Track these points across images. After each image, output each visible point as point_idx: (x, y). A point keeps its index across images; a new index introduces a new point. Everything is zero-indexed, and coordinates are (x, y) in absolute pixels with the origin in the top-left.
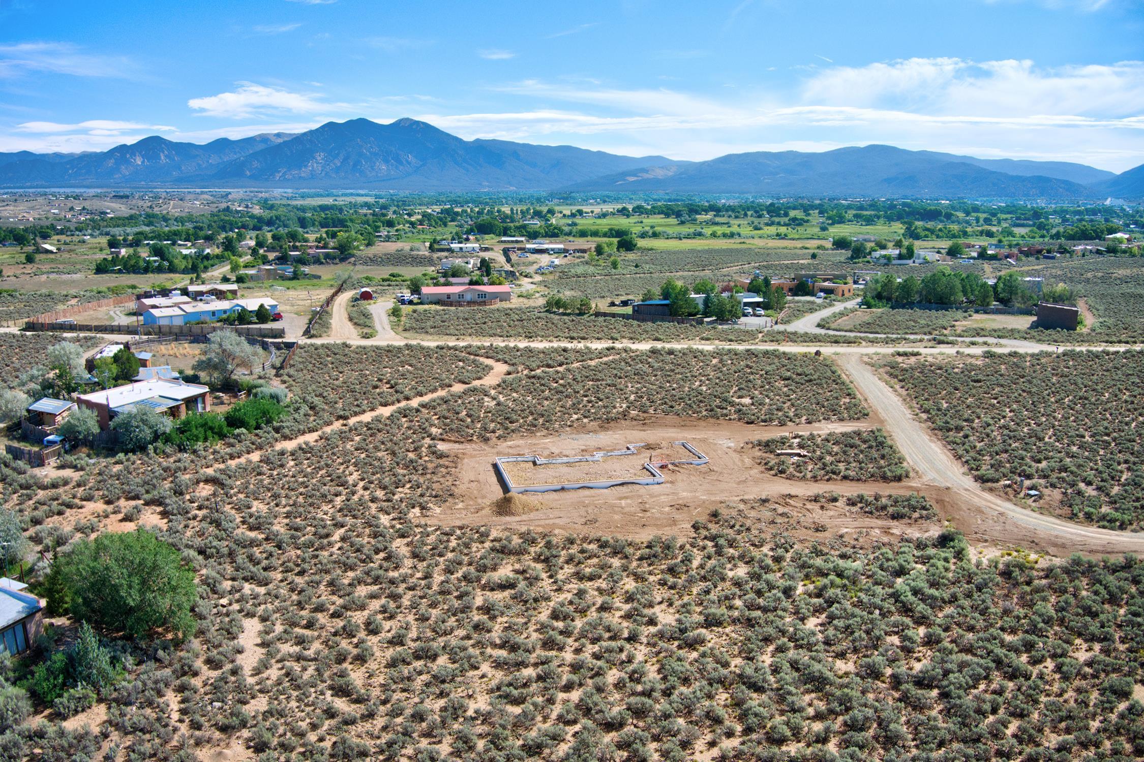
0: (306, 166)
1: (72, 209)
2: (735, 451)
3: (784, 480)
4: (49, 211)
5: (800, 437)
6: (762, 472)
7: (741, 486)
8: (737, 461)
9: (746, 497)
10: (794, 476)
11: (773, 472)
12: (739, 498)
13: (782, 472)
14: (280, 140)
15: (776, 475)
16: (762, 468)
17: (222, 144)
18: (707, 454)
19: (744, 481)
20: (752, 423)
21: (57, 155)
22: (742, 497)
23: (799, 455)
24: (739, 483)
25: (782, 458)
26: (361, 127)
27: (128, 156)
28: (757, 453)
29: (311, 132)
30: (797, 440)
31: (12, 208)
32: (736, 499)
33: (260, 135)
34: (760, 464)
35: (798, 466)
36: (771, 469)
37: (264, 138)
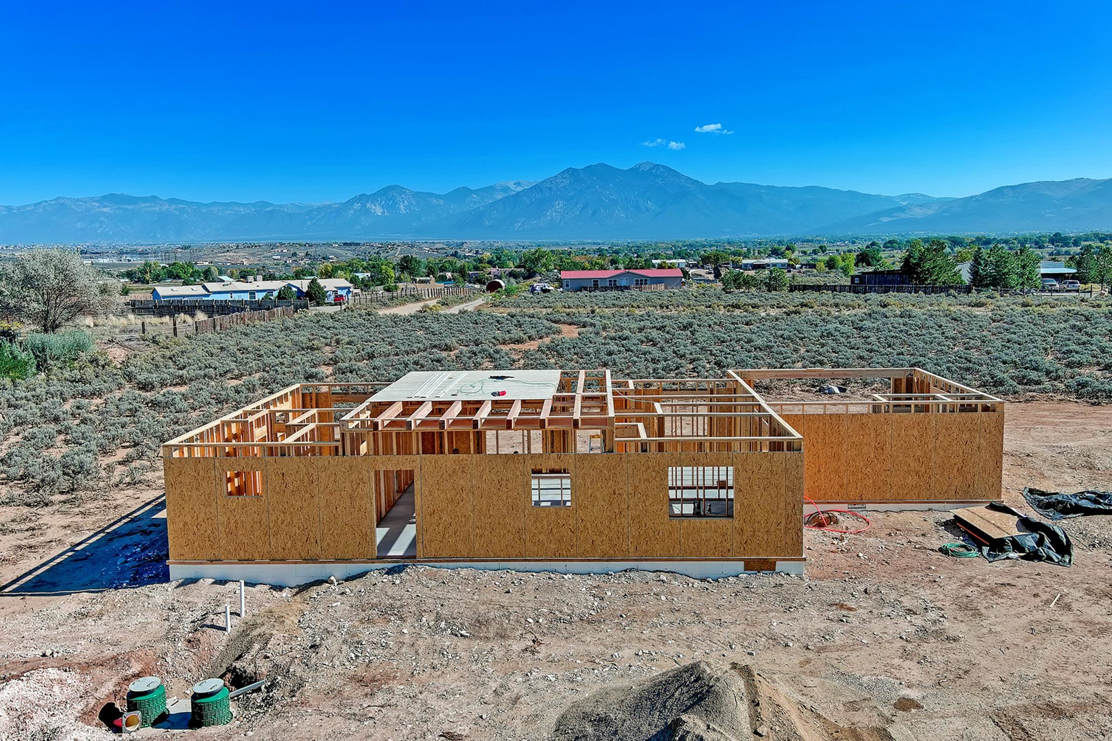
0: (545, 215)
14: (520, 189)
26: (601, 170)
27: (368, 206)
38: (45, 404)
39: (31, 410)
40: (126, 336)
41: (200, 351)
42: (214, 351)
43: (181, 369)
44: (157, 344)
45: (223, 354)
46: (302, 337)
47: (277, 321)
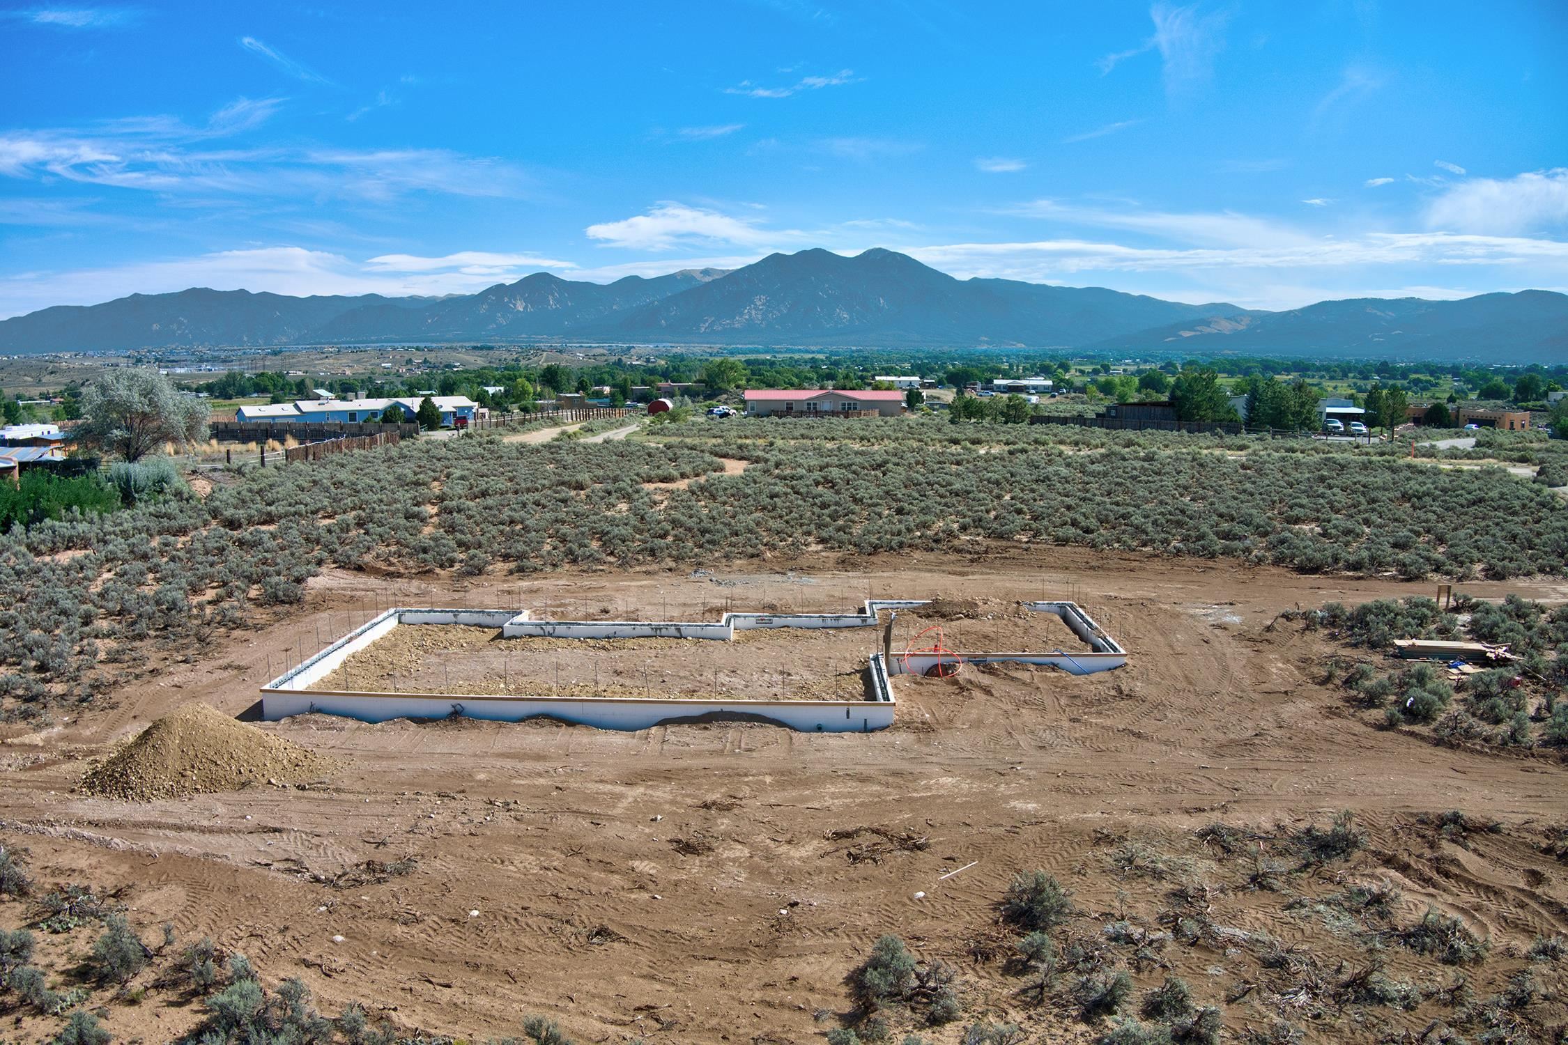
0: (741, 314)
1: (409, 361)
2: (1241, 637)
3: (1427, 750)
4: (379, 365)
5: (1473, 608)
6: (1332, 712)
7: (1226, 764)
8: (1236, 669)
9: (1237, 819)
10: (1468, 734)
11: (1377, 714)
12: (1197, 823)
13: (1420, 714)
14: (708, 279)
15: (1389, 725)
16: (1330, 697)
17: (632, 283)
18: (1127, 637)
19: (1247, 744)
20: (1315, 570)
21: (413, 299)
22: (1214, 818)
23: (1479, 659)
24: (1219, 751)
25: (1417, 664)
26: (816, 259)
27: (506, 300)
28: (1320, 646)
29: (750, 267)
30: (1465, 618)
31: (331, 361)
32: (1187, 823)
33: (681, 273)
34: (1328, 679)
35: (1480, 697)
36: (1371, 701)
37: (686, 276)
38: (132, 540)
39: (118, 545)
40: (209, 466)
41: (289, 484)
42: (306, 485)
43: (270, 505)
44: (244, 476)
45: (316, 489)
46: (407, 470)
47: (379, 450)
